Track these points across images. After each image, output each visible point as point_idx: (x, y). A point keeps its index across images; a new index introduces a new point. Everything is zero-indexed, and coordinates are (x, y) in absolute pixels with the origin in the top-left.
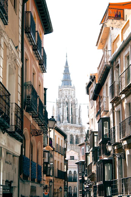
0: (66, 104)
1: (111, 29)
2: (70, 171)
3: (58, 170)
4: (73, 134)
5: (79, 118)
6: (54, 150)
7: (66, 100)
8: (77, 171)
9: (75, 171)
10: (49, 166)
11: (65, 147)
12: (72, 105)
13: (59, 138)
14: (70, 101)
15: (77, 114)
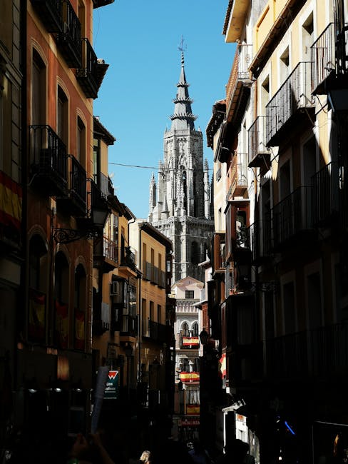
2: (186, 325)
3: (151, 322)
4: (198, 241)
5: (212, 205)
6: (139, 276)
9: (196, 325)
10: (126, 311)
13: (152, 250)
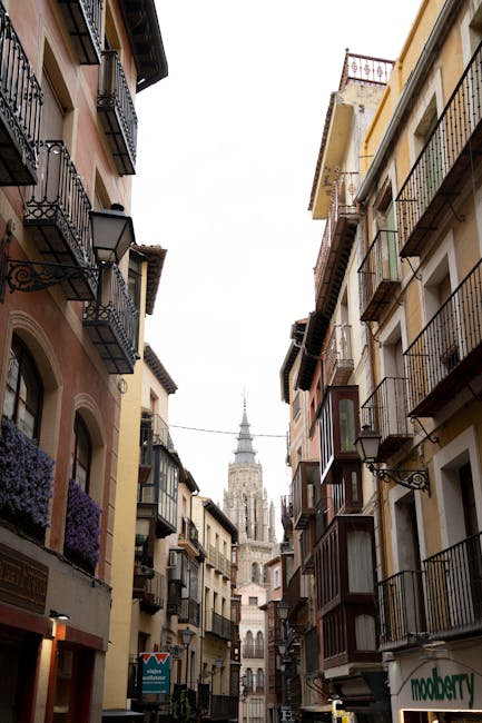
0: (243, 499)
1: (357, 109)
2: (249, 632)
3: (215, 613)
4: (258, 562)
5: (270, 530)
6: (202, 560)
7: (244, 490)
8: (263, 630)
9: (260, 633)
10: (185, 593)
11: (234, 561)
12: (255, 503)
13: (217, 535)
14: (252, 494)
15: (267, 521)
